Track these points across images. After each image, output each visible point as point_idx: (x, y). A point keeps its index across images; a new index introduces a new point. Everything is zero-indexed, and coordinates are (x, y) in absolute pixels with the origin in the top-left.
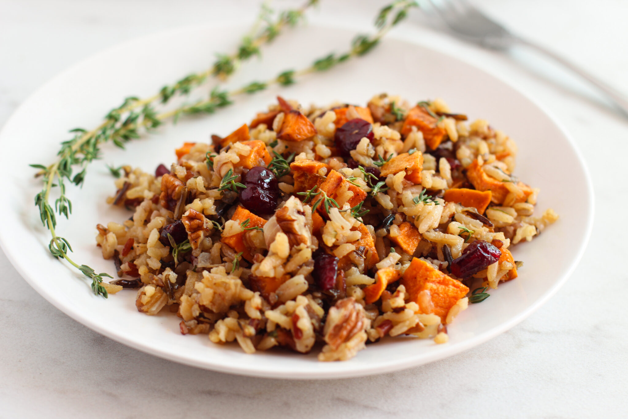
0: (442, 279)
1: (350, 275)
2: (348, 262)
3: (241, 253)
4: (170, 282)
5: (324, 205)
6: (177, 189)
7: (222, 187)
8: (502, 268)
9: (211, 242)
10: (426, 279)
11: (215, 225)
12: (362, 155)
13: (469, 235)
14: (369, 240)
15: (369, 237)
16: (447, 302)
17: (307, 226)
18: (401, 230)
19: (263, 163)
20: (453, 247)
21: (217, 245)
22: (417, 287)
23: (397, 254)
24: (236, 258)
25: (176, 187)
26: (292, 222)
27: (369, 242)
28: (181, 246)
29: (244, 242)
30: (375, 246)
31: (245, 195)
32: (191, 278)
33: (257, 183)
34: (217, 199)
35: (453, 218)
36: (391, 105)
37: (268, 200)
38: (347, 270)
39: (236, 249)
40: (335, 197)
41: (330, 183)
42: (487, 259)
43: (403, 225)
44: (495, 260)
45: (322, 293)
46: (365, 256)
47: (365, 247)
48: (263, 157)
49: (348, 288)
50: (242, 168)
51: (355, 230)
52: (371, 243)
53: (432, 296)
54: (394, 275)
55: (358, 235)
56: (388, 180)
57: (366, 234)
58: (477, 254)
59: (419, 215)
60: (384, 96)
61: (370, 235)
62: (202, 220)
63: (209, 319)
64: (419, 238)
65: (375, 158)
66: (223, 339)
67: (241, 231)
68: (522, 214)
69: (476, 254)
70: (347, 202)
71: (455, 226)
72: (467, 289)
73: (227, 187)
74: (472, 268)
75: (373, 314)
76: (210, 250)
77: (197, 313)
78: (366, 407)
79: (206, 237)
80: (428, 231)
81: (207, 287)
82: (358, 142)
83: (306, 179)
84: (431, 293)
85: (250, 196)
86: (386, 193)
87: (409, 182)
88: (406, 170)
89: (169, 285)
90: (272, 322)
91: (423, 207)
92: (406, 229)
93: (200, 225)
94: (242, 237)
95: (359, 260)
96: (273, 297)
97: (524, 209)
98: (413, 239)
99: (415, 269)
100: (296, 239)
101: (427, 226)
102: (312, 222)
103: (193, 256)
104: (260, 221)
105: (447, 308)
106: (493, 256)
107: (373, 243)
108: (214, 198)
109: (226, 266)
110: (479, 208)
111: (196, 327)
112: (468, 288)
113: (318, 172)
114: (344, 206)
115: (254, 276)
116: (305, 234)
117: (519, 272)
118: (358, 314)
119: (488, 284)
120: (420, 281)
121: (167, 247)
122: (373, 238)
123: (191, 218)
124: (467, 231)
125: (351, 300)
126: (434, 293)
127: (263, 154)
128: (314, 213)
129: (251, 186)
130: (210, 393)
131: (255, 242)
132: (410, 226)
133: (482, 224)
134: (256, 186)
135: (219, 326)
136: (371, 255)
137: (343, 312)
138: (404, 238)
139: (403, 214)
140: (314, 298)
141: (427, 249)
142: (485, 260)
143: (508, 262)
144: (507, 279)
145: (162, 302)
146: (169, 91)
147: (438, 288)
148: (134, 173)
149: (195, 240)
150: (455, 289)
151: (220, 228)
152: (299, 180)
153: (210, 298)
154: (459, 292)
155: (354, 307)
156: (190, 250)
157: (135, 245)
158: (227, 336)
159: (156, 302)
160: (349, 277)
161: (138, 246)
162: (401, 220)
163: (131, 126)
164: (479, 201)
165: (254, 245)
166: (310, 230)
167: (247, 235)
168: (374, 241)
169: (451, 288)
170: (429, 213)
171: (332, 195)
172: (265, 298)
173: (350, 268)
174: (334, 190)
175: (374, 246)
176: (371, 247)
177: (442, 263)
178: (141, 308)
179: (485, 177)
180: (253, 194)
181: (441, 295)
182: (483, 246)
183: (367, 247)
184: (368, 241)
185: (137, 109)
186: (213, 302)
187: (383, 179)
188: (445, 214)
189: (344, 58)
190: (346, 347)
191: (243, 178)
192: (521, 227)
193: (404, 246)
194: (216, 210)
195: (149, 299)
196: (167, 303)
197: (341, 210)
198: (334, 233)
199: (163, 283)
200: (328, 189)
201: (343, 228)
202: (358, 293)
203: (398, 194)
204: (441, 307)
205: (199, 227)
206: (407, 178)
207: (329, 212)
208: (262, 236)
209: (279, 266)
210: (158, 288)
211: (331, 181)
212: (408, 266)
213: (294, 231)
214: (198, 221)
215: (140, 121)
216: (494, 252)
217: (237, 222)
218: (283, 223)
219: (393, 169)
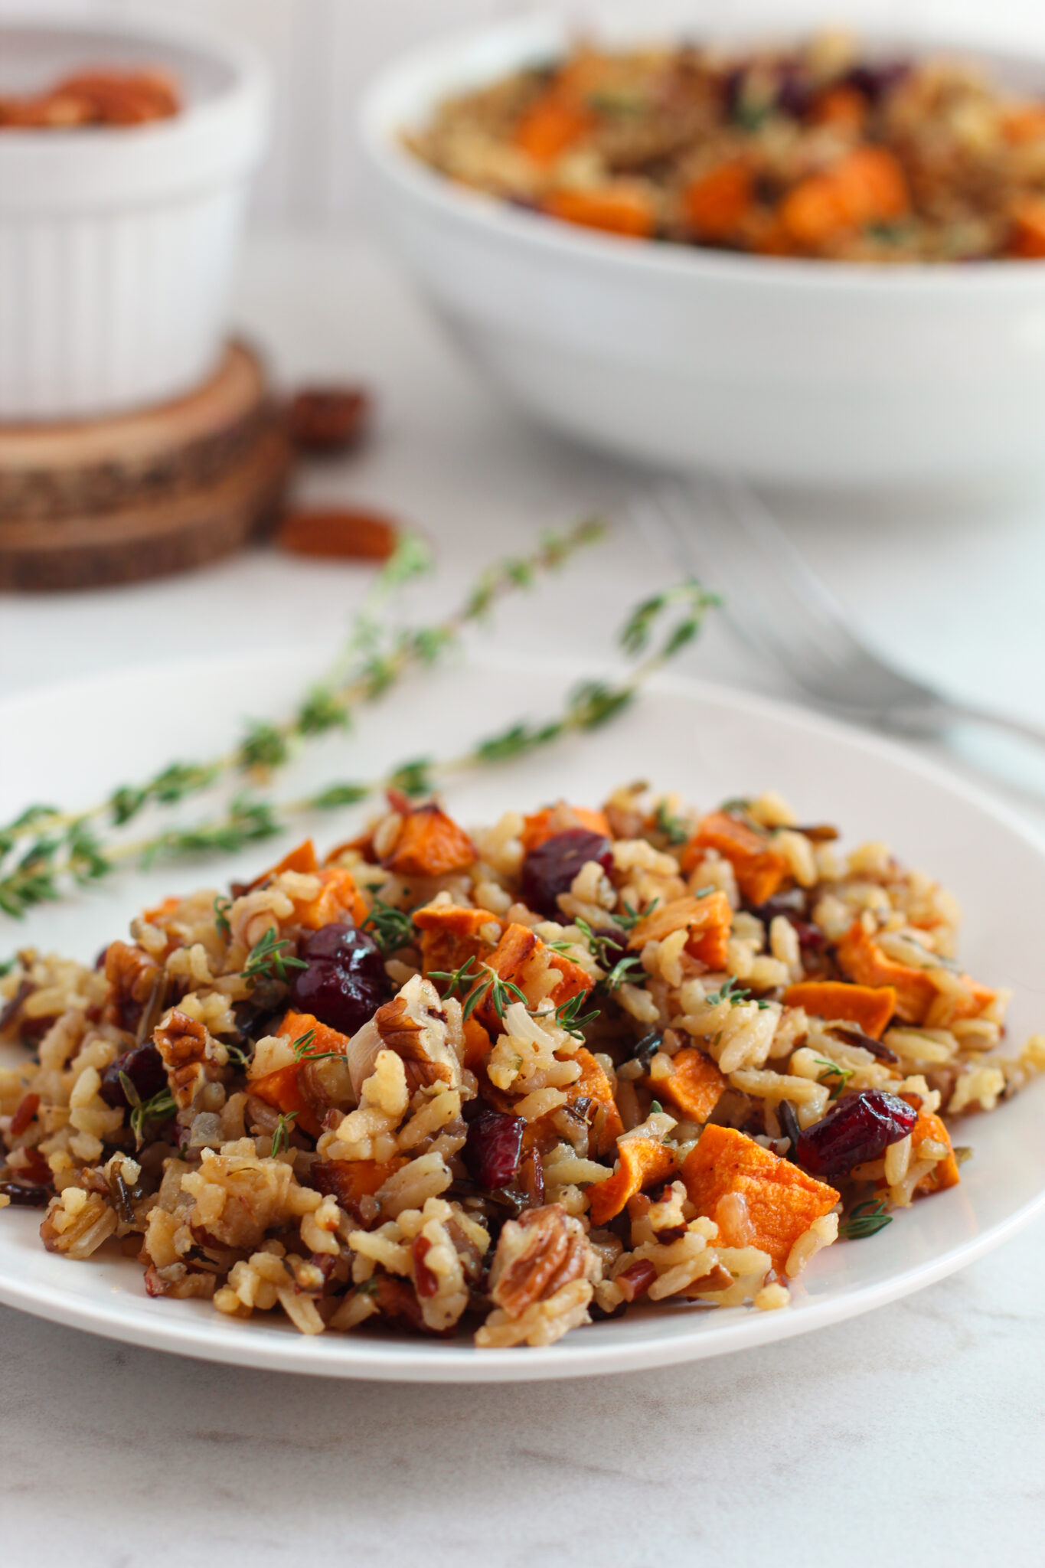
0: (774, 1167)
1: (555, 1161)
2: (550, 1133)
3: (294, 1114)
4: (122, 1180)
5: (492, 1000)
6: (144, 973)
7: (252, 968)
8: (922, 1156)
9: (223, 1093)
10: (737, 1166)
11: (233, 1055)
12: (587, 902)
13: (842, 1082)
14: (599, 1083)
15: (600, 1077)
16: (789, 1224)
17: (449, 1046)
18: (677, 1065)
19: (349, 920)
20: (801, 1106)
21: (237, 1099)
22: (716, 1188)
23: (667, 1116)
24: (281, 1124)
25: (140, 969)
26: (416, 1033)
27: (600, 1088)
28: (151, 1104)
29: (302, 1088)
30: (617, 1100)
31: (305, 985)
32: (173, 1173)
33: (333, 957)
34: (239, 998)
35: (801, 1042)
36: (659, 813)
37: (359, 997)
38: (548, 1153)
39: (282, 1104)
40: (521, 982)
41: (507, 951)
42: (884, 1126)
43: (682, 1055)
44: (903, 1131)
45: (487, 1201)
46: (590, 1118)
47: (591, 1100)
48: (350, 909)
49: (548, 1190)
50: (298, 927)
51: (567, 1060)
52: (604, 1089)
53: (752, 1209)
54: (660, 1160)
55: (574, 1070)
56: (646, 955)
57: (594, 1070)
58: (860, 1115)
59: (719, 1029)
60: (639, 788)
61: (603, 1073)
62: (201, 1037)
63: (215, 1262)
64: (721, 1086)
65: (617, 910)
66: (248, 1302)
67: (295, 1059)
68: (970, 1046)
69: (855, 1114)
70: (547, 996)
71: (805, 1058)
72: (837, 1196)
73: (262, 968)
74: (847, 1149)
75: (608, 1251)
76: (221, 1111)
77: (185, 1244)
78: (593, 1470)
79: (210, 1079)
80: (741, 1069)
81: (211, 1182)
82: (574, 875)
83: (450, 950)
84: (746, 1201)
85: (316, 986)
86: (641, 986)
87: (697, 962)
88: (689, 929)
89: (121, 1188)
90: (367, 1259)
91: (729, 1012)
92: (688, 1063)
93: (196, 1049)
94: (295, 1076)
95: (576, 1129)
96: (368, 1206)
97: (976, 1036)
98: (707, 1087)
99: (710, 1150)
100: (424, 1072)
101: (740, 1054)
102: (464, 1037)
103: (179, 1125)
104: (340, 1041)
105: (786, 1240)
106: (897, 1121)
107: (609, 1091)
108: (233, 995)
109: (259, 1143)
110: (866, 1026)
111: (182, 1280)
112: (838, 1194)
113: (478, 932)
114: (540, 1005)
115: (324, 1161)
116: (447, 1060)
117: (964, 1173)
118: (570, 1241)
119: (888, 1195)
120: (721, 1175)
121: (118, 1108)
122: (610, 1079)
123: (176, 1032)
124: (837, 1073)
125: (555, 1209)
126: (756, 1202)
127: (350, 900)
128: (469, 1020)
129: (318, 963)
130: (215, 1437)
131: (326, 1084)
132: (698, 1057)
133: (872, 1057)
134: (330, 963)
135: (238, 1273)
136: (605, 1118)
137: (536, 1232)
138: (685, 1084)
139: (682, 1032)
140: (468, 1210)
141: (741, 1111)
142: (879, 1128)
143: (936, 1141)
144: (934, 1187)
145: (103, 1229)
146: (131, 799)
147: (765, 1190)
148: (46, 963)
149: (185, 1085)
150: (807, 1192)
151: (244, 1060)
152: (435, 953)
153: (218, 1206)
154: (816, 1202)
155: (563, 1223)
156: (172, 1114)
157: (42, 1109)
158: (256, 1297)
159: (89, 1227)
160: (551, 1166)
161: (49, 1112)
162: (678, 1044)
163: (40, 869)
164: (867, 1011)
165: (325, 1092)
166: (458, 1055)
167: (309, 1070)
168: (611, 1087)
169: (797, 1190)
170: (743, 1027)
171: (512, 977)
172: (350, 1211)
173: (555, 1146)
174: (516, 965)
175: (611, 1098)
176: (604, 1100)
177: (775, 1141)
178: (54, 1243)
179: (880, 959)
180: (324, 981)
181: (774, 1208)
182: (875, 1098)
183: (595, 1099)
184: (597, 1086)
185: (55, 831)
186: (224, 1219)
187: (635, 953)
188: (782, 1035)
189: (549, 734)
190: (542, 1311)
191: (302, 949)
192: (966, 1073)
193: (685, 1102)
194: (237, 1021)
195: (72, 1220)
196: (116, 1230)
197: (533, 1013)
198: (514, 1058)
199: (105, 1182)
200: (502, 964)
201: (536, 1048)
202: (574, 1197)
203: (672, 989)
204: (774, 1236)
205: (196, 1055)
206: (690, 948)
207: (504, 1015)
208: (344, 1072)
209: (383, 1133)
210: (94, 1194)
211: (509, 947)
212: (694, 1146)
213: (421, 1055)
214: (191, 1039)
215: (61, 858)
216: (900, 1111)
217: (285, 1041)
218: (393, 1035)
219: (658, 928)
